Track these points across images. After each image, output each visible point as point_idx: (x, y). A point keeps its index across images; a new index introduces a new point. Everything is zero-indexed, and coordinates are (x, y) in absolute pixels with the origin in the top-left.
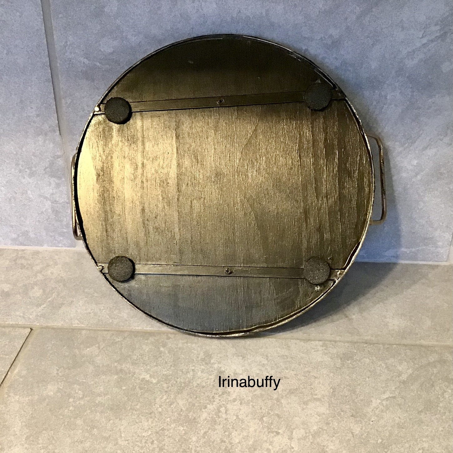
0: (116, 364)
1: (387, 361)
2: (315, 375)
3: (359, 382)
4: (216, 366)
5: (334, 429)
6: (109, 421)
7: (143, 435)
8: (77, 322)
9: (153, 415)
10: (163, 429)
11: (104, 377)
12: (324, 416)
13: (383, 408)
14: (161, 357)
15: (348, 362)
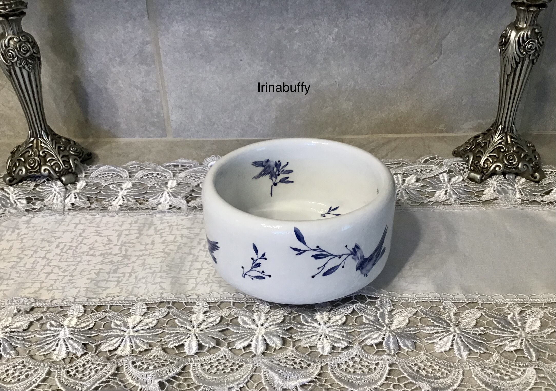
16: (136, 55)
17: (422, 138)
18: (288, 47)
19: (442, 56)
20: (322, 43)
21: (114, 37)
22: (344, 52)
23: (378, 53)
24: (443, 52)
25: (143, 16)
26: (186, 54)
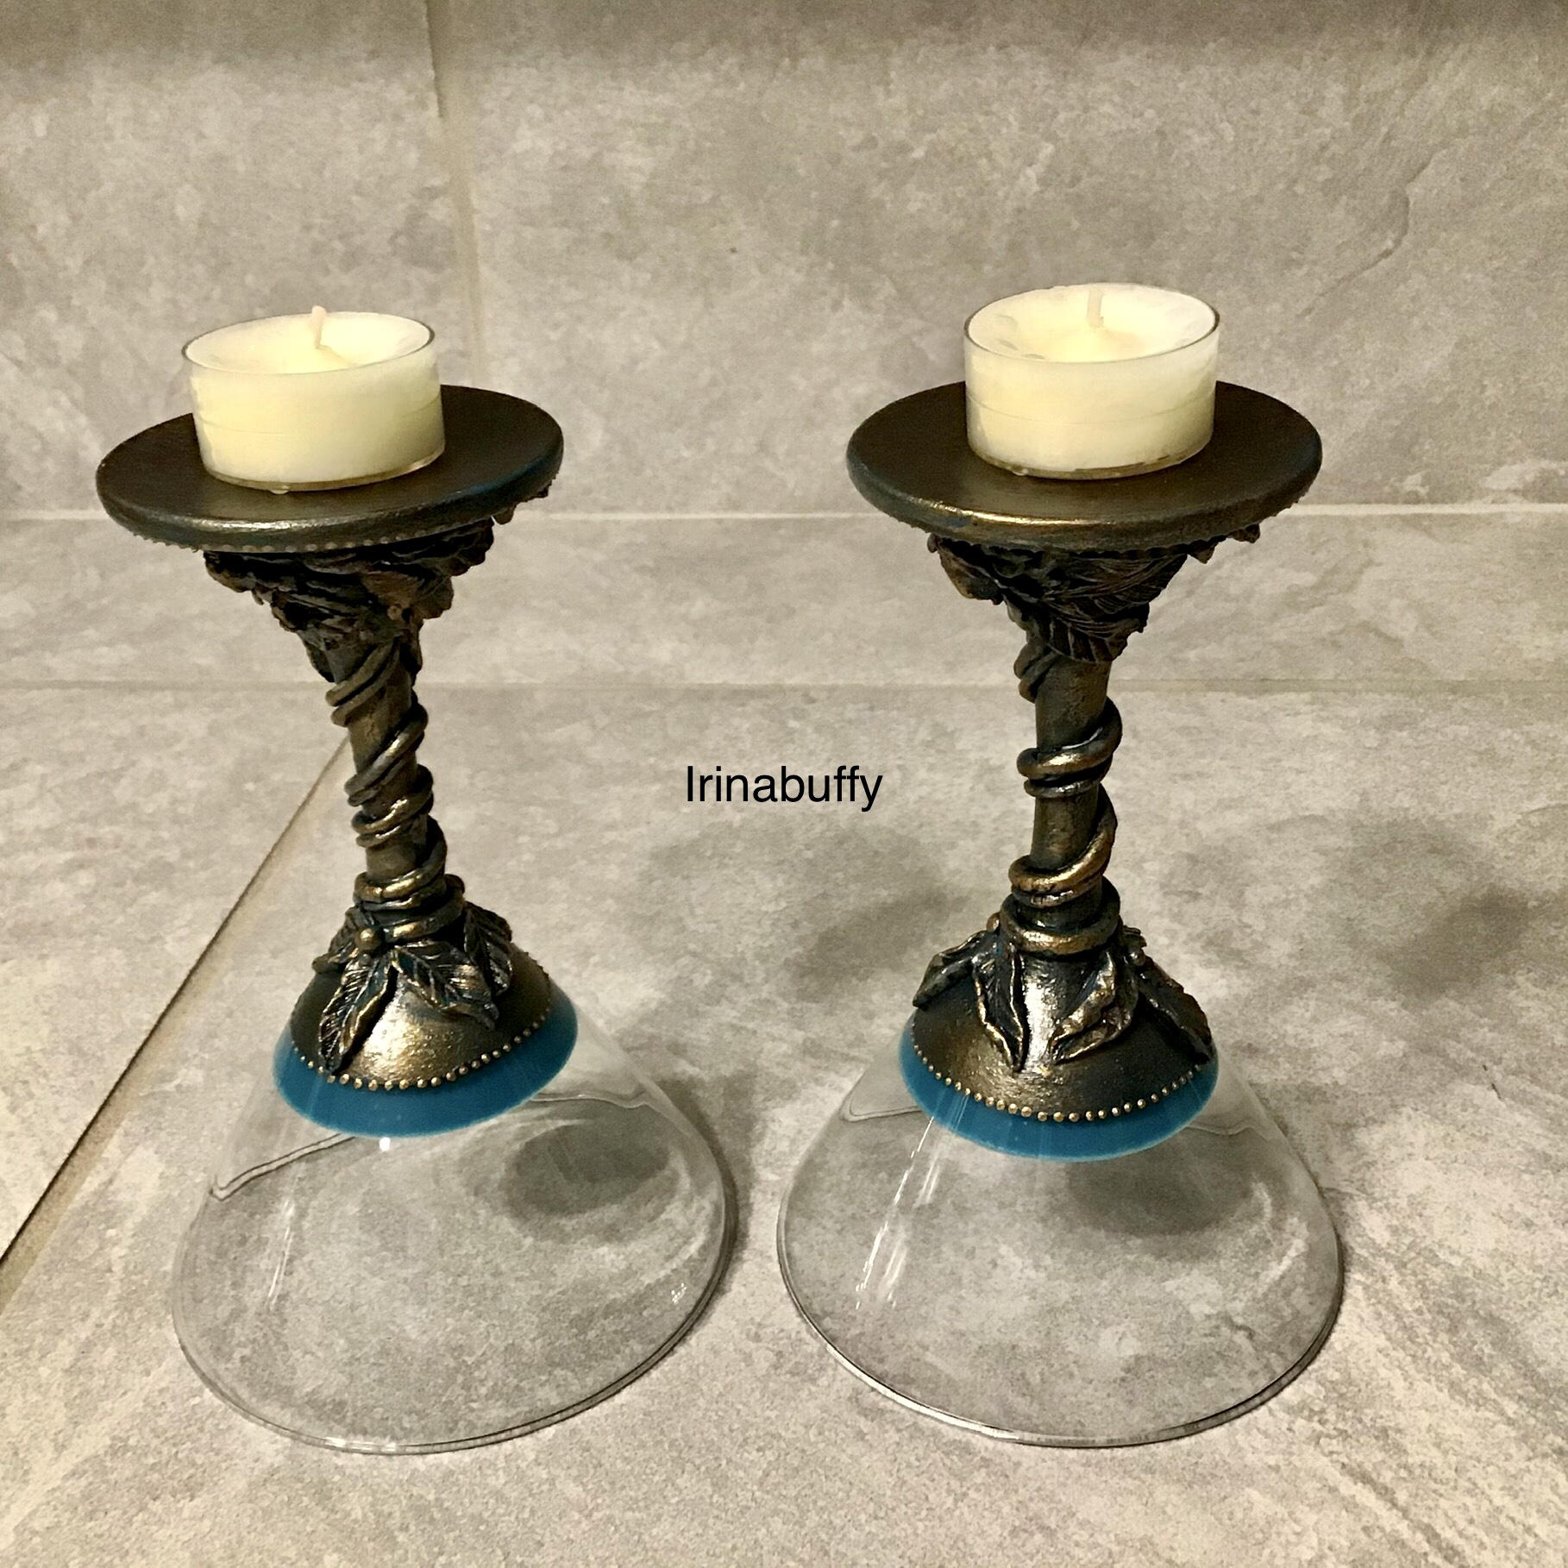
0: (652, 760)
1: (1526, 728)
2: (1296, 766)
3: (1442, 777)
4: (972, 756)
5: (1377, 881)
6: (651, 881)
7: (764, 908)
8: (512, 672)
9: (786, 867)
10: (825, 896)
11: (619, 789)
12: (1339, 854)
13: (1531, 832)
14: (792, 741)
15: (1399, 734)
16: (397, 234)
17: (1346, 520)
18: (889, 206)
19: (1410, 236)
20: (1000, 194)
21: (327, 174)
22: (1076, 224)
23: (1189, 228)
24: (1411, 222)
25: (423, 105)
26: (555, 230)
